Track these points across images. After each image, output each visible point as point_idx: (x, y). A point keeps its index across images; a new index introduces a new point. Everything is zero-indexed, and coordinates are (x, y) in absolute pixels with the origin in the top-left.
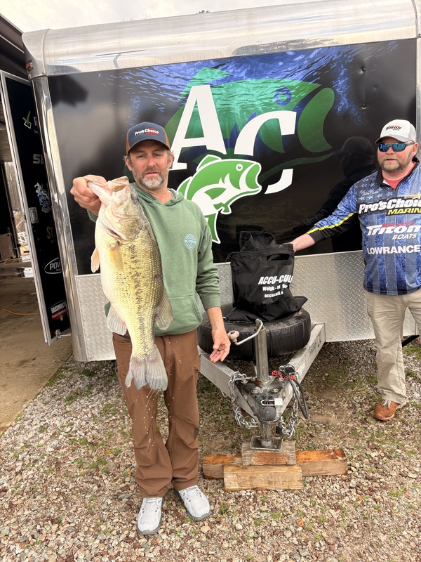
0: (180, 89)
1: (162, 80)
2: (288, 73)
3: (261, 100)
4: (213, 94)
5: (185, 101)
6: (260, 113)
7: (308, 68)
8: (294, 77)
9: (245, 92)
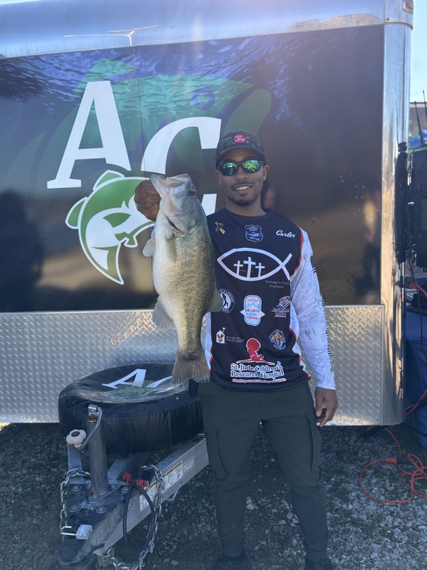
0: (74, 86)
1: (51, 73)
2: (211, 68)
3: (175, 102)
4: (114, 93)
5: (79, 100)
6: (174, 119)
7: (237, 63)
8: (219, 74)
9: (154, 92)
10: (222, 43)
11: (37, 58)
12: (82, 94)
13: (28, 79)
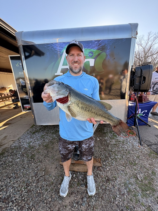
0: (61, 51)
1: (55, 48)
7: (99, 46)
8: (94, 48)
10: (96, 41)
11: (52, 44)
12: (63, 53)
13: (50, 49)
